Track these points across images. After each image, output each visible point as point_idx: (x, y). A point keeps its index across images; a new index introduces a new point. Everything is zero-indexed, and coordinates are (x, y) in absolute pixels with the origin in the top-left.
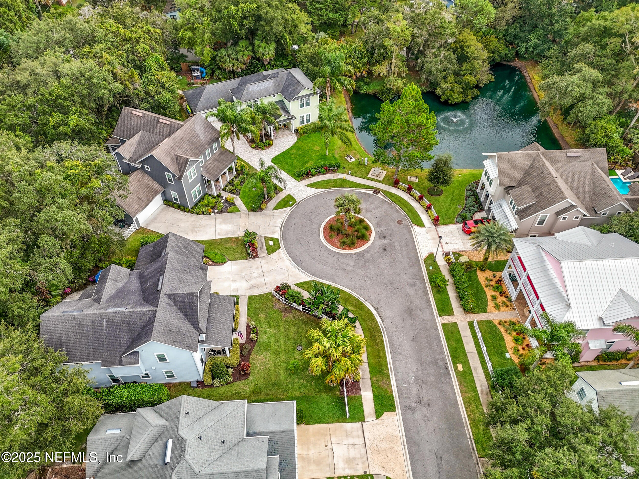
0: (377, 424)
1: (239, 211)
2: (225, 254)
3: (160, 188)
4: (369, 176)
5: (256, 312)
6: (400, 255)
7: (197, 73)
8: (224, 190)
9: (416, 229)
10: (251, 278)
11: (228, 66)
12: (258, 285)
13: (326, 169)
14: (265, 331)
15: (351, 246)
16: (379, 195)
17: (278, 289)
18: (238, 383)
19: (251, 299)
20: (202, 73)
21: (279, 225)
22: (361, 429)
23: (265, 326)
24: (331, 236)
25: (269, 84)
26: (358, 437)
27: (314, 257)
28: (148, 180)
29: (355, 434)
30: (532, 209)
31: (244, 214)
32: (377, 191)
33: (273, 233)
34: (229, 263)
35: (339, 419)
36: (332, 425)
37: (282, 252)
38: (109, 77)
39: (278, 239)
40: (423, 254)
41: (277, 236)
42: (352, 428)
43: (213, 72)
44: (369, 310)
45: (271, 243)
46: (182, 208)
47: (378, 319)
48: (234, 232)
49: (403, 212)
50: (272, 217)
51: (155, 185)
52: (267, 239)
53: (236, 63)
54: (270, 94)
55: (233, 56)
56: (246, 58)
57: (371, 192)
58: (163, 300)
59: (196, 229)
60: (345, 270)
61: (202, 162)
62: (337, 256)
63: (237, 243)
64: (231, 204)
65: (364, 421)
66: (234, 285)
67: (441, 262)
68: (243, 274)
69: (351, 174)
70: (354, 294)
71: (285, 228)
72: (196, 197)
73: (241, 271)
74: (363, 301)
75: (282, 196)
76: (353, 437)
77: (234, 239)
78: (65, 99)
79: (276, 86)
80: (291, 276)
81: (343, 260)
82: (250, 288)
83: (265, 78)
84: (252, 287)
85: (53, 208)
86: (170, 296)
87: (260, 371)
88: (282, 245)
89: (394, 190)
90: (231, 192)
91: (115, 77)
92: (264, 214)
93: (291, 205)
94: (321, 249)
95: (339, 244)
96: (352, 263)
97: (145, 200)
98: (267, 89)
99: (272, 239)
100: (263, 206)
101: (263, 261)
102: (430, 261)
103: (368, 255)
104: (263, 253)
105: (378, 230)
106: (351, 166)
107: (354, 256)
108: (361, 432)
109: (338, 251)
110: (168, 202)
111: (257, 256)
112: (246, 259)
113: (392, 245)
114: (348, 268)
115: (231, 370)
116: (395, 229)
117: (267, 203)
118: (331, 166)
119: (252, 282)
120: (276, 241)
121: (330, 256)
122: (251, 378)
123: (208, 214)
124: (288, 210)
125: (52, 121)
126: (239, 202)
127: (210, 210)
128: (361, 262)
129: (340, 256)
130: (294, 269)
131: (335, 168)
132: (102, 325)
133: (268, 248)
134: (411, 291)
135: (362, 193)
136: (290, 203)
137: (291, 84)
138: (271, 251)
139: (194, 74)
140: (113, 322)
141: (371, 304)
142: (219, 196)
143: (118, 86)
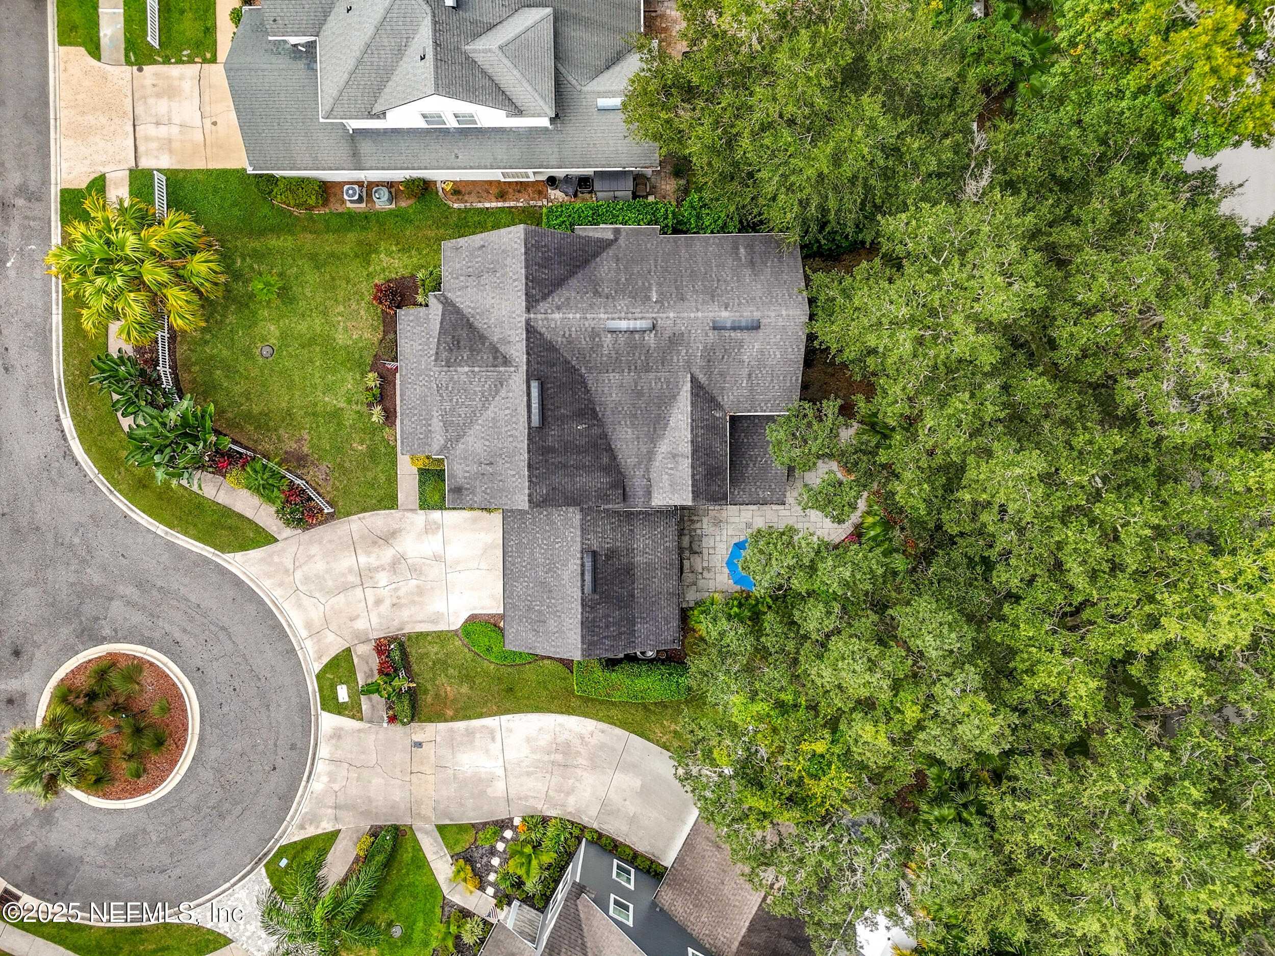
0: (104, 164)
1: (441, 829)
2: (470, 655)
5: (373, 457)
8: (491, 924)
10: (394, 566)
12: (374, 543)
14: (349, 402)
19: (389, 501)
21: (321, 767)
22: (139, 154)
24: (166, 710)
26: (147, 139)
27: (221, 635)
29: (154, 145)
31: (425, 818)
33: (337, 735)
34: (456, 623)
35: (185, 178)
36: (201, 165)
37: (312, 661)
39: (322, 709)
41: (327, 723)
42: (157, 157)
44: (88, 451)
48: (452, 742)
50: (341, 800)
52: (352, 710)
58: (518, 351)
59: (559, 757)
60: (139, 586)
62: (157, 635)
63: (437, 695)
65: (131, 170)
66: (435, 545)
68: (413, 583)
70: (121, 502)
73: (420, 591)
76: (158, 139)
77: (450, 713)
80: (287, 571)
81: (137, 618)
82: (394, 534)
84: (387, 538)
86: (504, 361)
87: (357, 297)
88: (312, 685)
90: (467, 913)
92: (366, 814)
93: (283, 852)
94: (200, 664)
95: (146, 677)
96: (117, 607)
99: (340, 709)
100: (367, 850)
101: (361, 625)
103: (66, 634)
104: (365, 658)
107: (107, 632)
108: (141, 149)
109: (151, 651)
111: (379, 645)
112: (409, 637)
114: (129, 591)
119: (388, 554)
120: (329, 703)
121: (178, 635)
124: (292, 832)
126: (444, 870)
128: (89, 609)
129: (147, 634)
130: (278, 593)
132: (661, 294)
133: (350, 677)
136: (284, 863)
138: (343, 665)
140: (634, 297)
141: (81, 469)
142: (502, 898)
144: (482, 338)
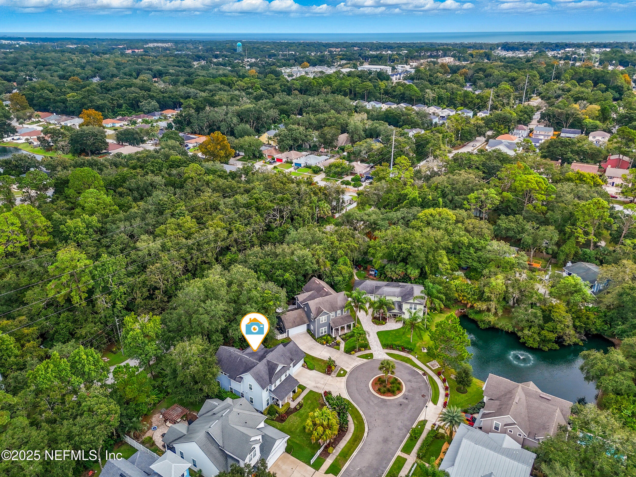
1: (339, 350)
2: (316, 366)
3: (307, 321)
4: (428, 364)
5: (308, 399)
6: (407, 412)
7: (373, 273)
8: (340, 336)
9: (430, 404)
10: (318, 383)
11: (389, 274)
12: (319, 387)
13: (402, 348)
14: (305, 408)
15: (383, 393)
16: (425, 377)
17: (325, 393)
18: (277, 423)
19: (311, 391)
20: (375, 273)
21: (354, 365)
22: (314, 473)
23: (307, 406)
24: (376, 383)
25: (397, 290)
26: (309, 475)
27: (358, 389)
28: (304, 315)
29: (309, 473)
30: (490, 415)
31: (341, 352)
32: (425, 374)
33: (348, 368)
34: (314, 371)
36: (301, 463)
37: (344, 379)
38: (314, 261)
39: (347, 372)
40: (421, 418)
41: (348, 370)
42: (309, 469)
43: (381, 275)
44: (365, 427)
45: (342, 372)
46: (313, 336)
47: (365, 434)
49: (431, 392)
50: (353, 360)
51: (306, 319)
52: (342, 369)
53: (393, 273)
54: (394, 296)
55: (393, 269)
56: (400, 272)
57: (421, 372)
58: (264, 361)
60: (369, 403)
61: (333, 316)
62: (371, 395)
64: (338, 344)
65: (318, 470)
66: (309, 382)
67: (428, 427)
68: (317, 379)
69: (417, 358)
71: (356, 369)
72: (322, 333)
73: (317, 377)
74: (365, 421)
75: (367, 352)
76: (307, 473)
78: (288, 265)
79: (401, 292)
81: (373, 399)
82: (314, 387)
83: (398, 286)
84: (316, 387)
85: (249, 306)
86: (268, 361)
87: (290, 423)
88: (347, 376)
89: (436, 378)
90: (342, 339)
91: (318, 262)
92: (350, 357)
93: (369, 359)
94: (365, 387)
95: (376, 389)
96: (376, 402)
97: (297, 324)
98: (394, 292)
99: (344, 370)
100: (353, 352)
101: (331, 378)
102: (422, 423)
103: (388, 403)
104: (334, 374)
105: (407, 393)
106: (422, 354)
107: (380, 399)
108: (312, 474)
109: (373, 392)
110: (309, 331)
111: (329, 374)
112: (324, 373)
113: (407, 405)
114: (371, 403)
115: (277, 415)
116: (417, 398)
117: (356, 352)
118: (407, 348)
119: (318, 385)
120: (345, 372)
121: (367, 393)
122: (283, 424)
123: (323, 344)
124: (365, 360)
125: (278, 273)
126: (342, 346)
127: (325, 343)
128: (382, 405)
131: (410, 351)
132: (237, 360)
133: (339, 373)
134: (396, 431)
135: (415, 371)
136: (369, 357)
137: (409, 294)
138: (339, 375)
139: (371, 273)
140: (242, 360)
141: (368, 425)
142: (335, 338)
143: (316, 266)
144: (269, 369)
